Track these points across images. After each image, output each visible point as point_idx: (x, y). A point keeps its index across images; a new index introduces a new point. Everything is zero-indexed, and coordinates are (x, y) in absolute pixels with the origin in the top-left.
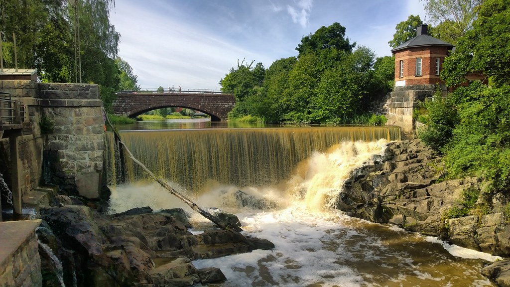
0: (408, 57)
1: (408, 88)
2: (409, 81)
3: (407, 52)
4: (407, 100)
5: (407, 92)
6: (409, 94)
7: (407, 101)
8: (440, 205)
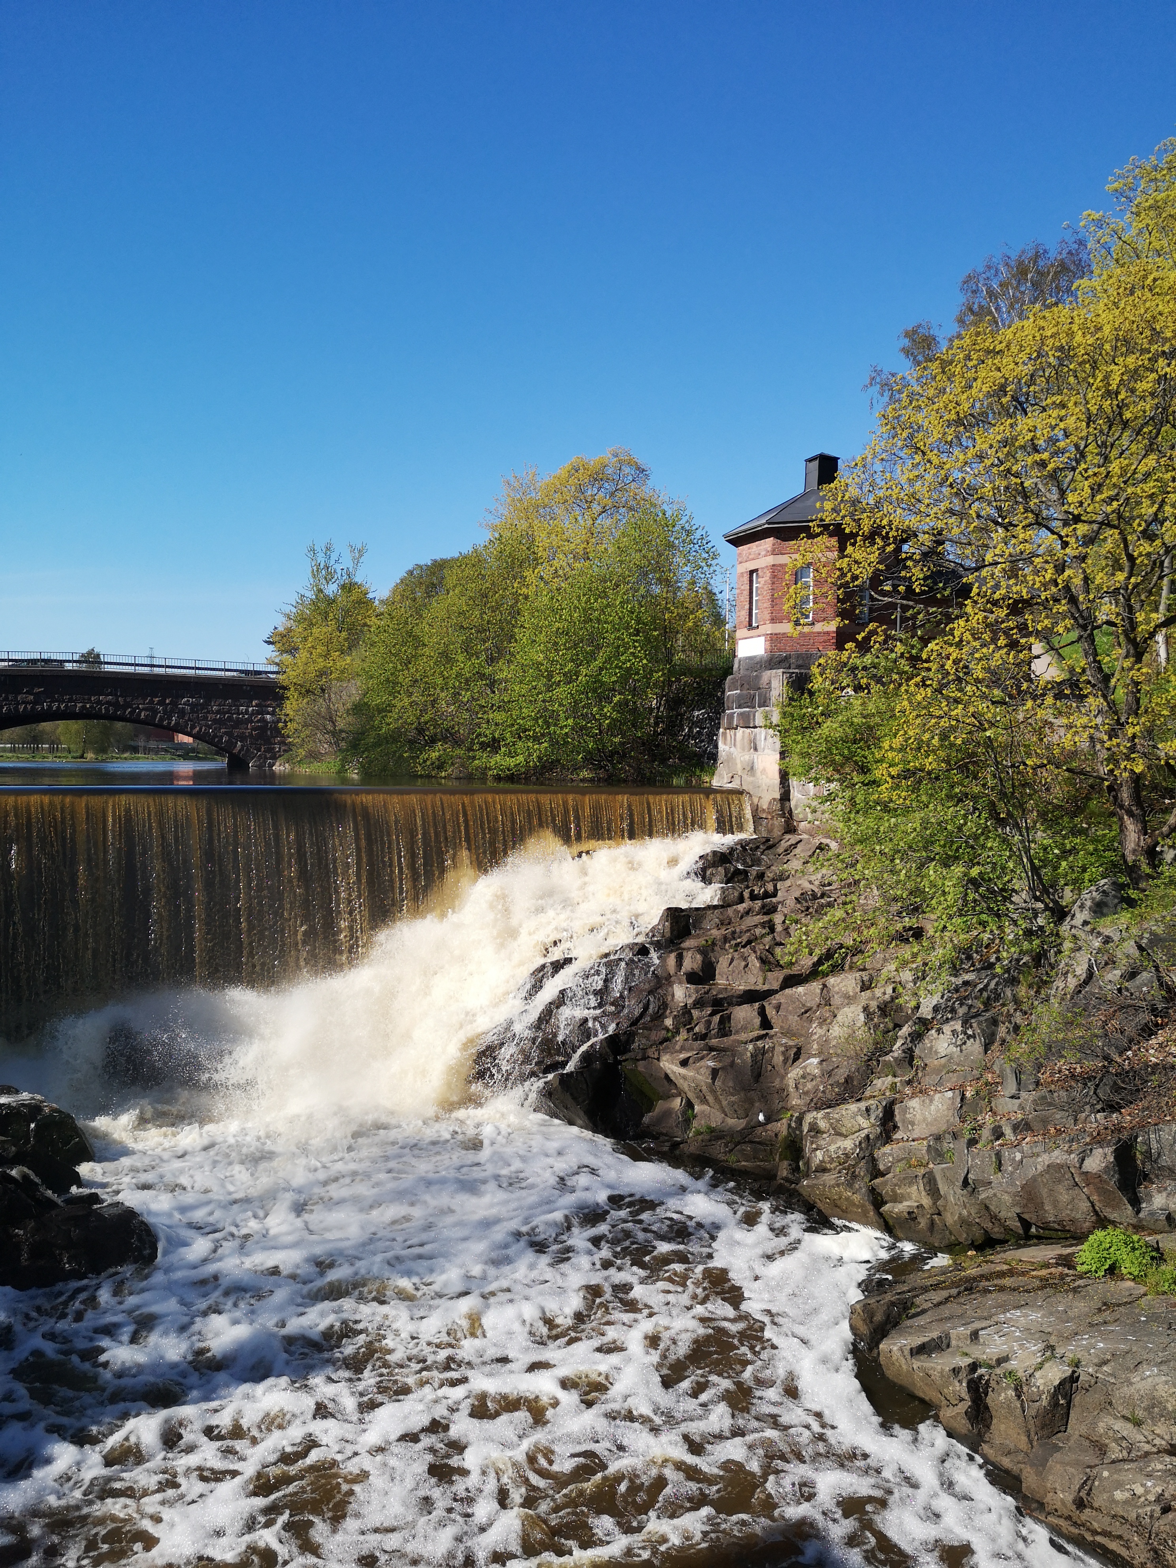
0: (770, 560)
1: (772, 662)
2: (774, 639)
3: (768, 543)
4: (764, 703)
5: (767, 675)
6: (769, 683)
7: (764, 706)
8: (790, 1061)
